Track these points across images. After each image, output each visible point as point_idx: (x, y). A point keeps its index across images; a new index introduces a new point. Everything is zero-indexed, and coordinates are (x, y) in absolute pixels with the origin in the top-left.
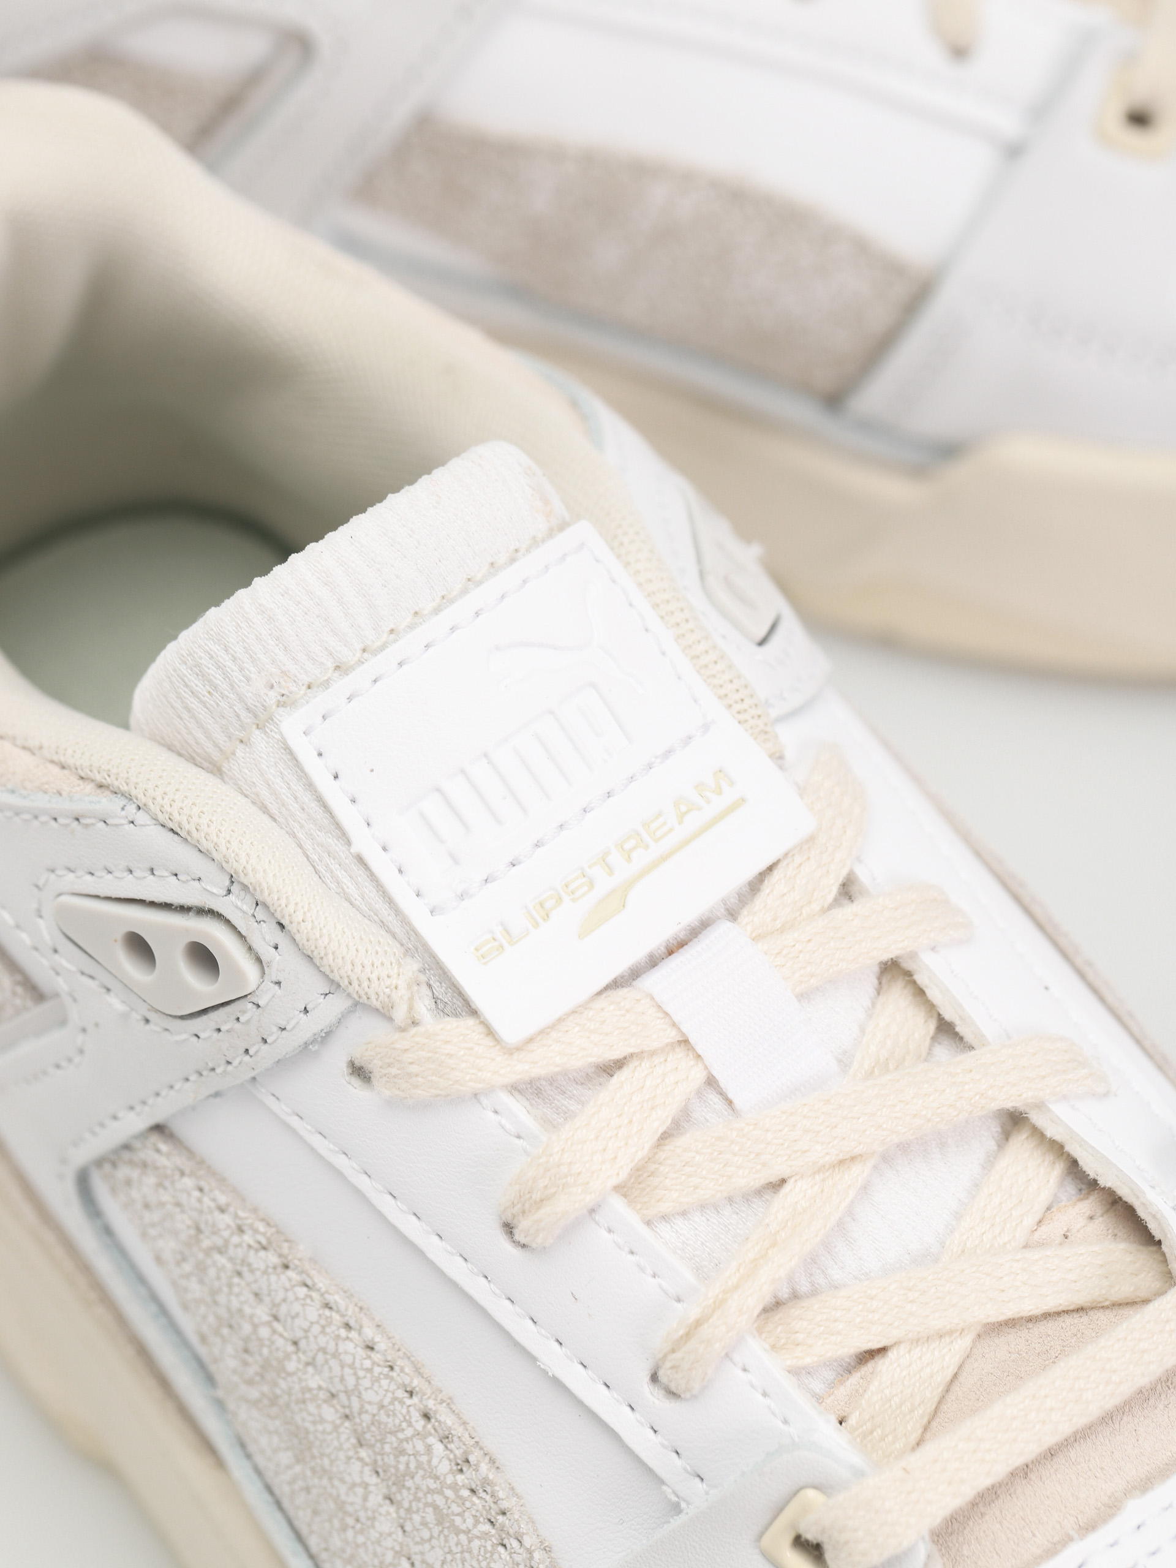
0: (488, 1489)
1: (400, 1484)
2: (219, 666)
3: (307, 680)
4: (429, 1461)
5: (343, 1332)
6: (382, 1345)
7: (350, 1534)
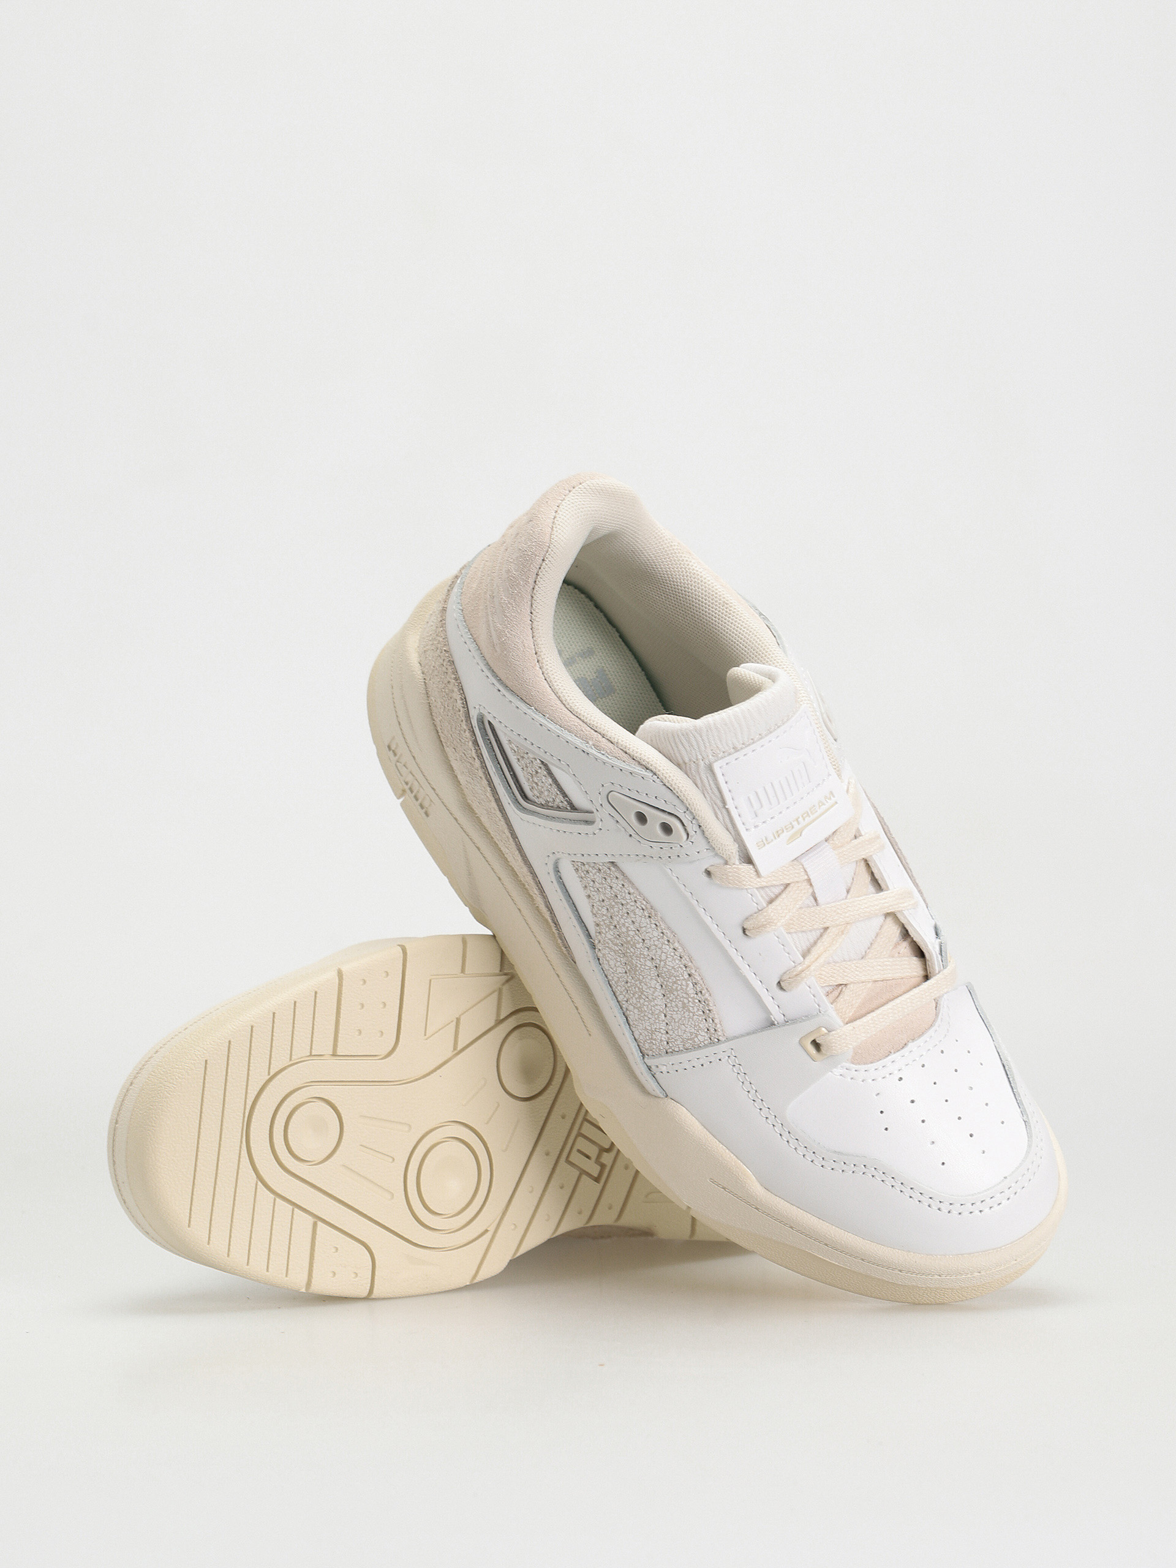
0: (706, 1002)
1: (671, 992)
2: (696, 741)
3: (724, 750)
4: (686, 989)
5: (666, 942)
6: (680, 950)
7: (642, 1001)
